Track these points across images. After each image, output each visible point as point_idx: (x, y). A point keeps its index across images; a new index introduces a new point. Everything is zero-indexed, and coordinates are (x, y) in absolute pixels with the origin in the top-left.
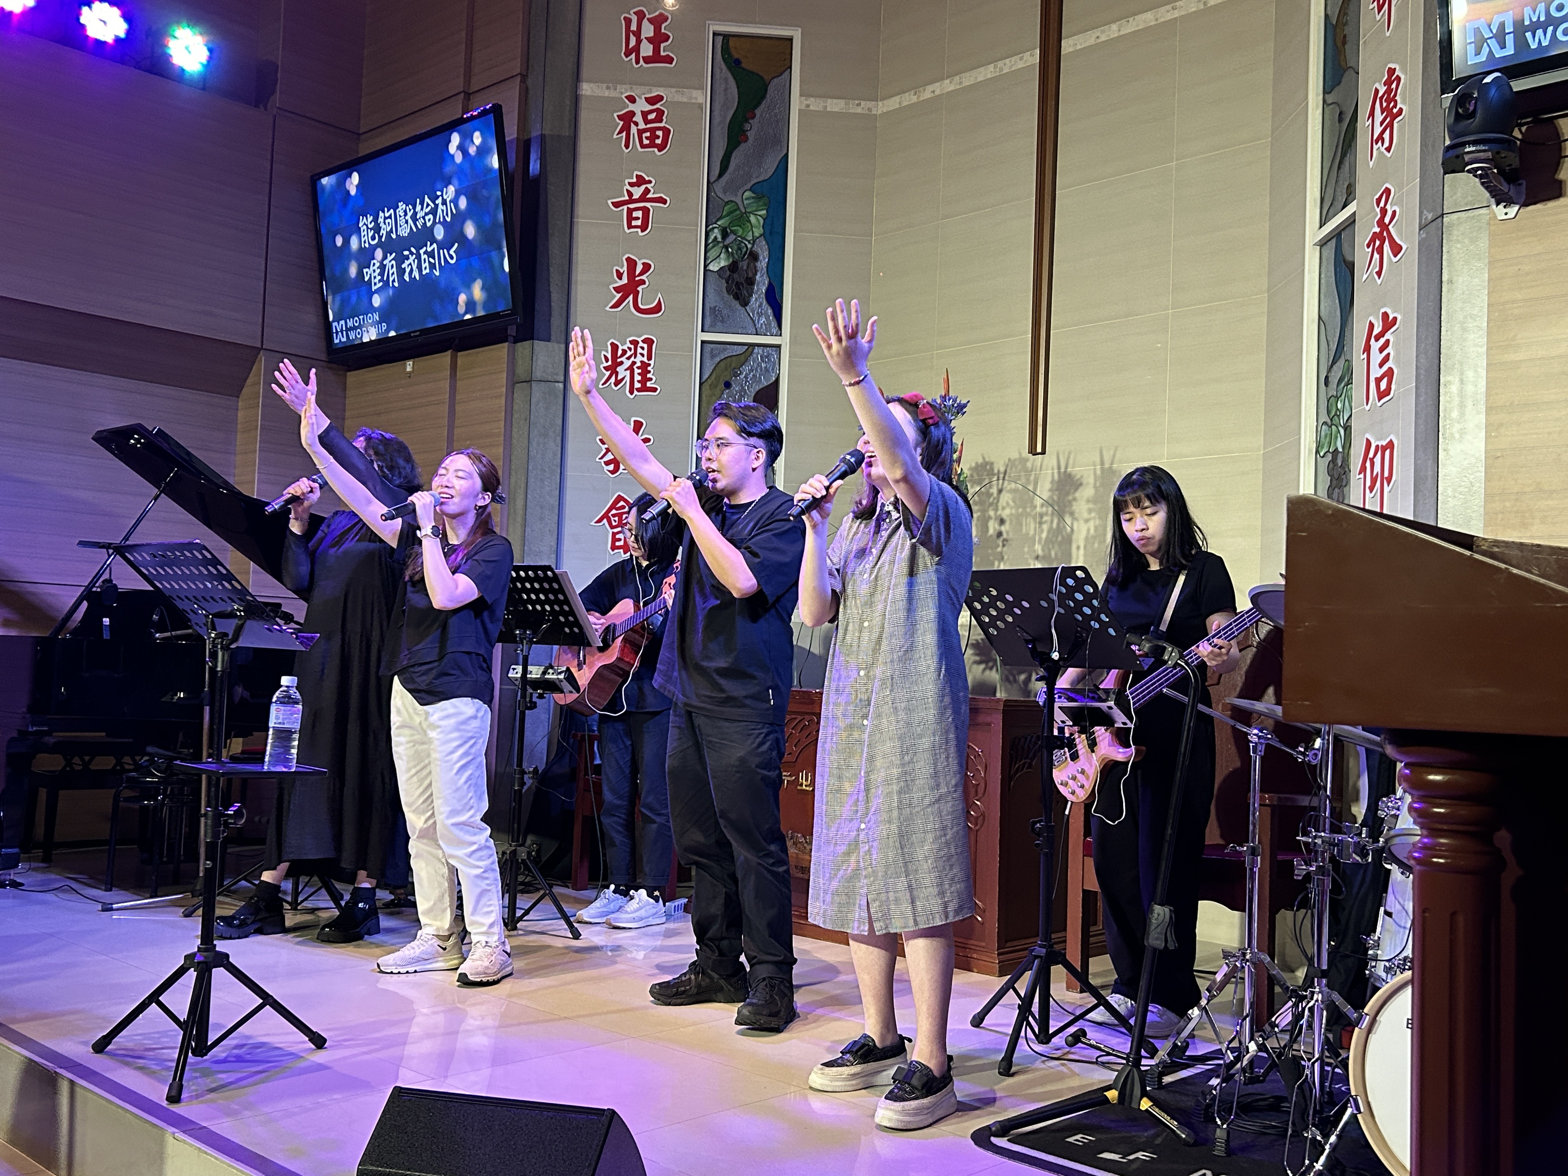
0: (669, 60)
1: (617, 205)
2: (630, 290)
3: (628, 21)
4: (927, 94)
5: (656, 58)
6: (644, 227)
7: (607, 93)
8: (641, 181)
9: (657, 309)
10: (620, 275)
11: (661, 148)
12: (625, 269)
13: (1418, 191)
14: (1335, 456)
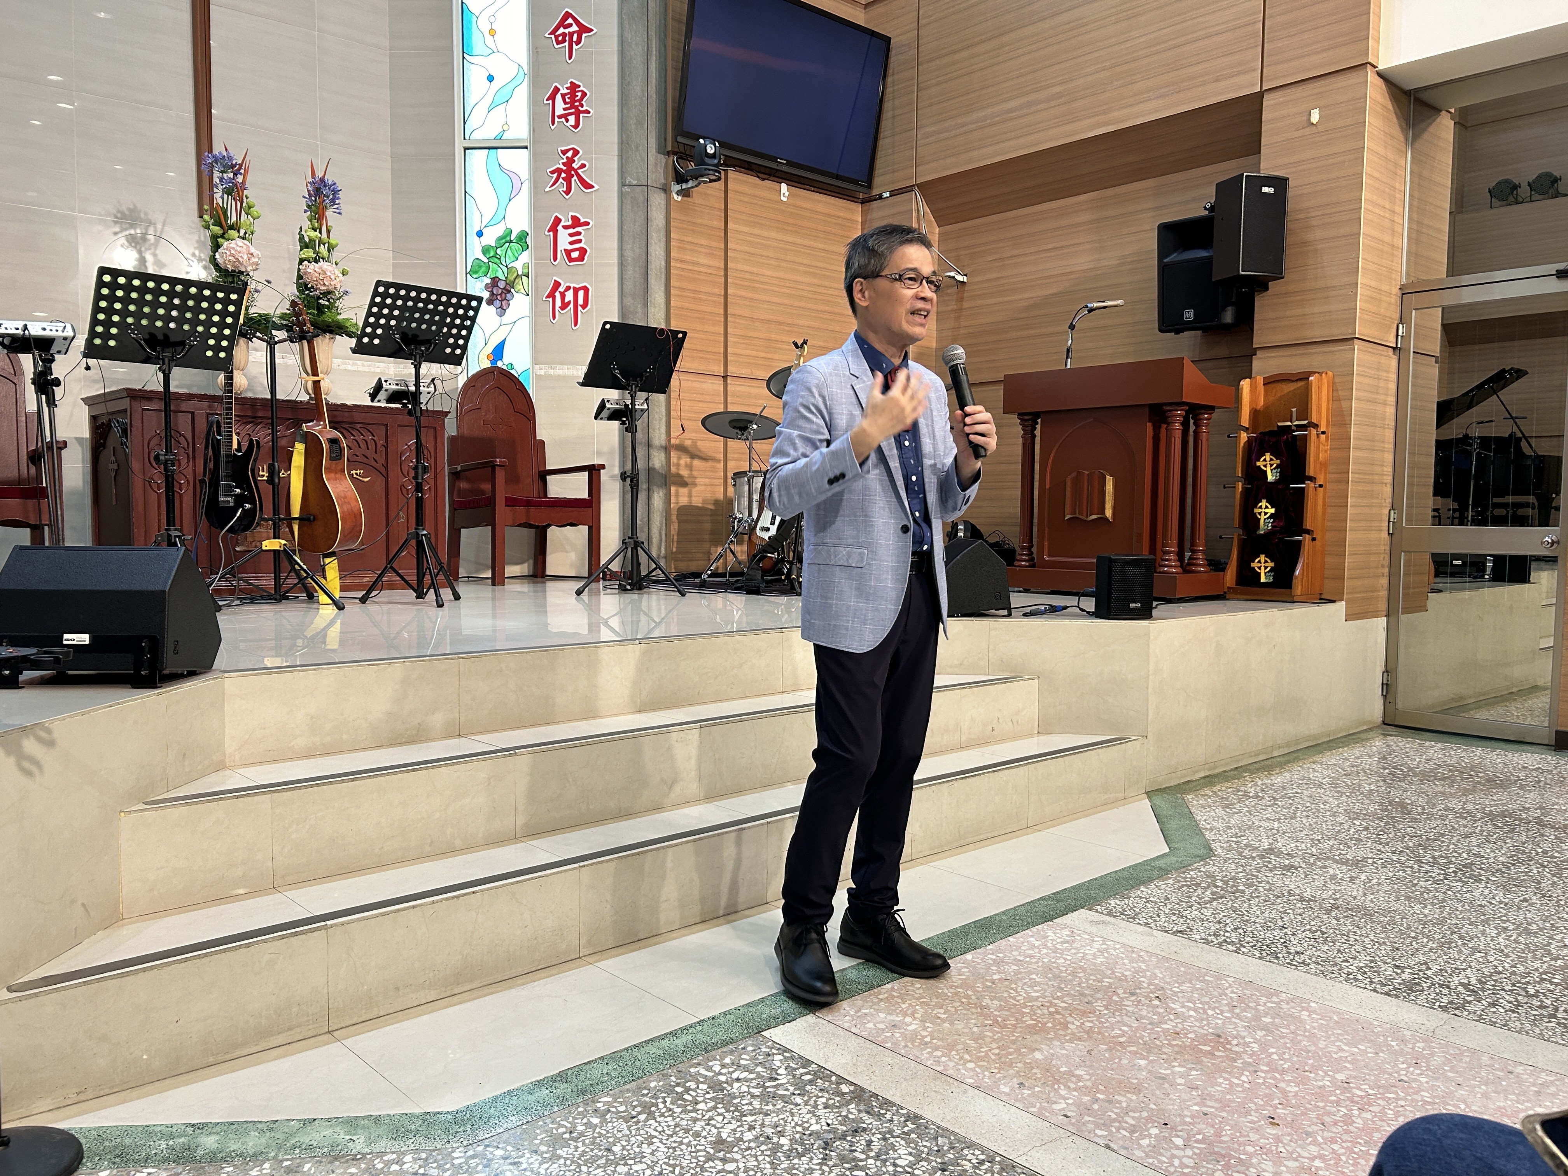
13: (614, 164)
14: (495, 281)
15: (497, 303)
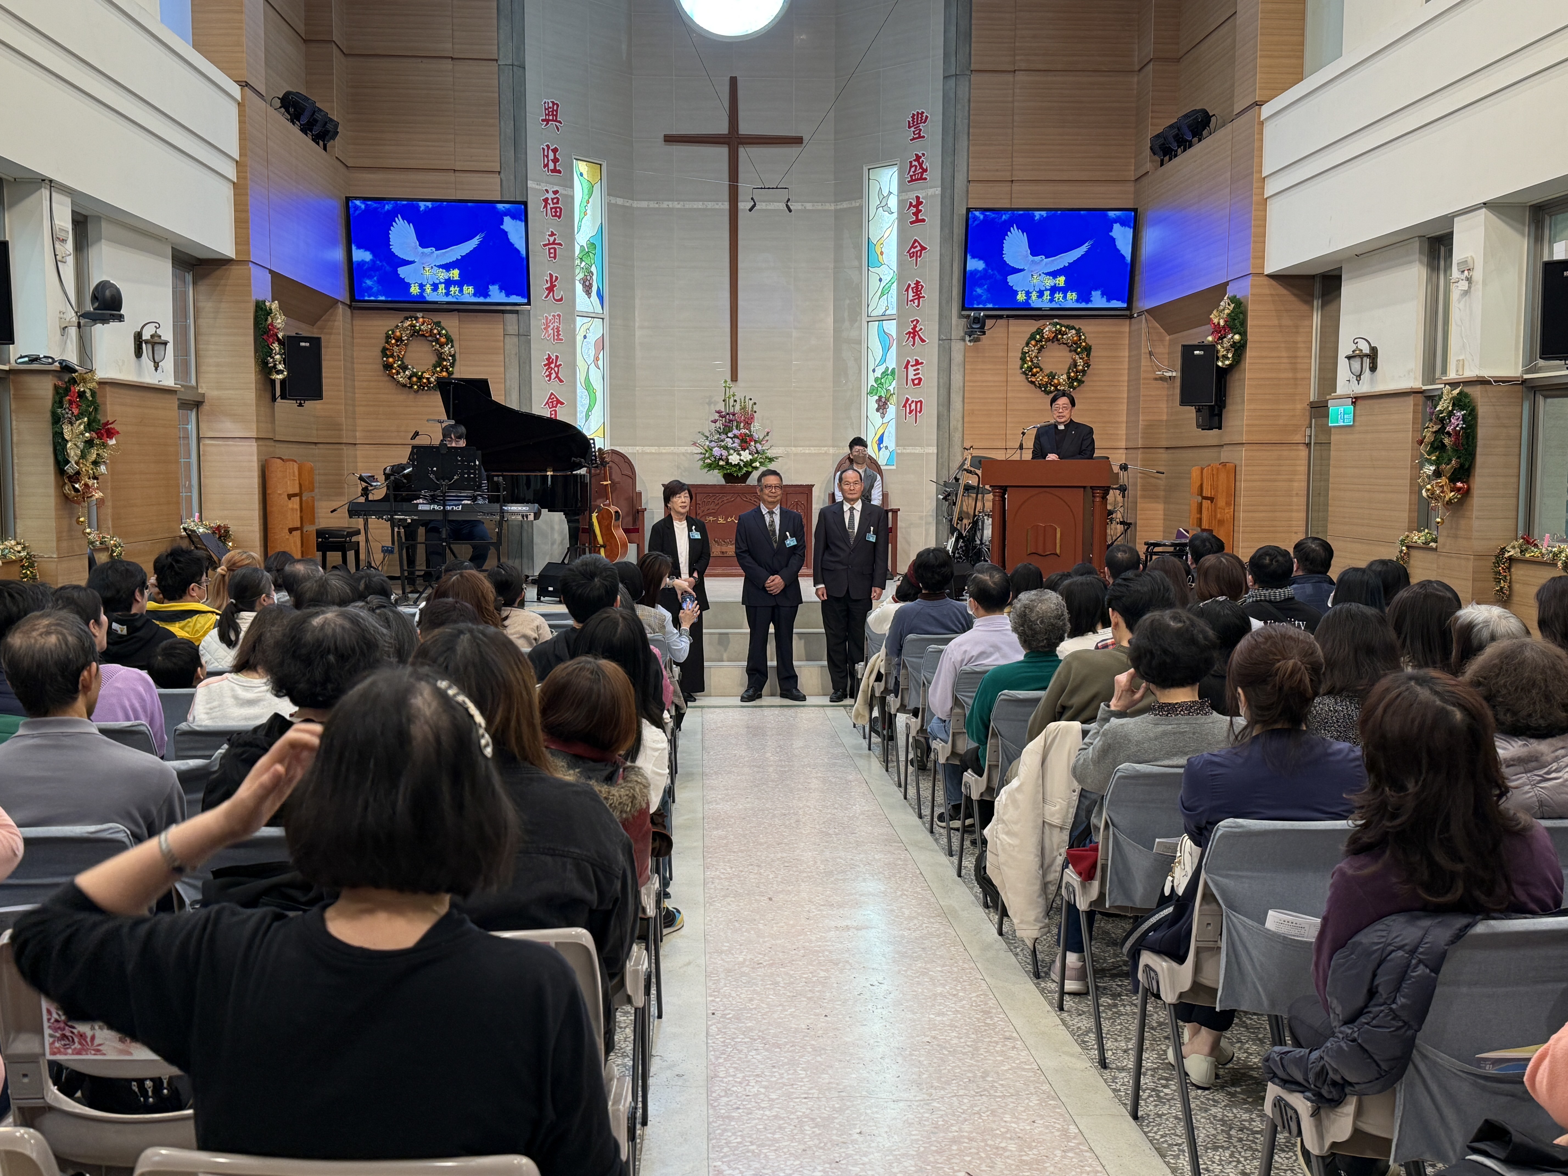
0: (559, 172)
1: (545, 245)
2: (551, 289)
3: (544, 149)
4: (665, 205)
5: (555, 171)
6: (555, 257)
7: (537, 187)
8: (552, 234)
9: (561, 300)
10: (547, 281)
11: (559, 217)
12: (548, 279)
13: (937, 327)
14: (880, 397)
15: (881, 411)
